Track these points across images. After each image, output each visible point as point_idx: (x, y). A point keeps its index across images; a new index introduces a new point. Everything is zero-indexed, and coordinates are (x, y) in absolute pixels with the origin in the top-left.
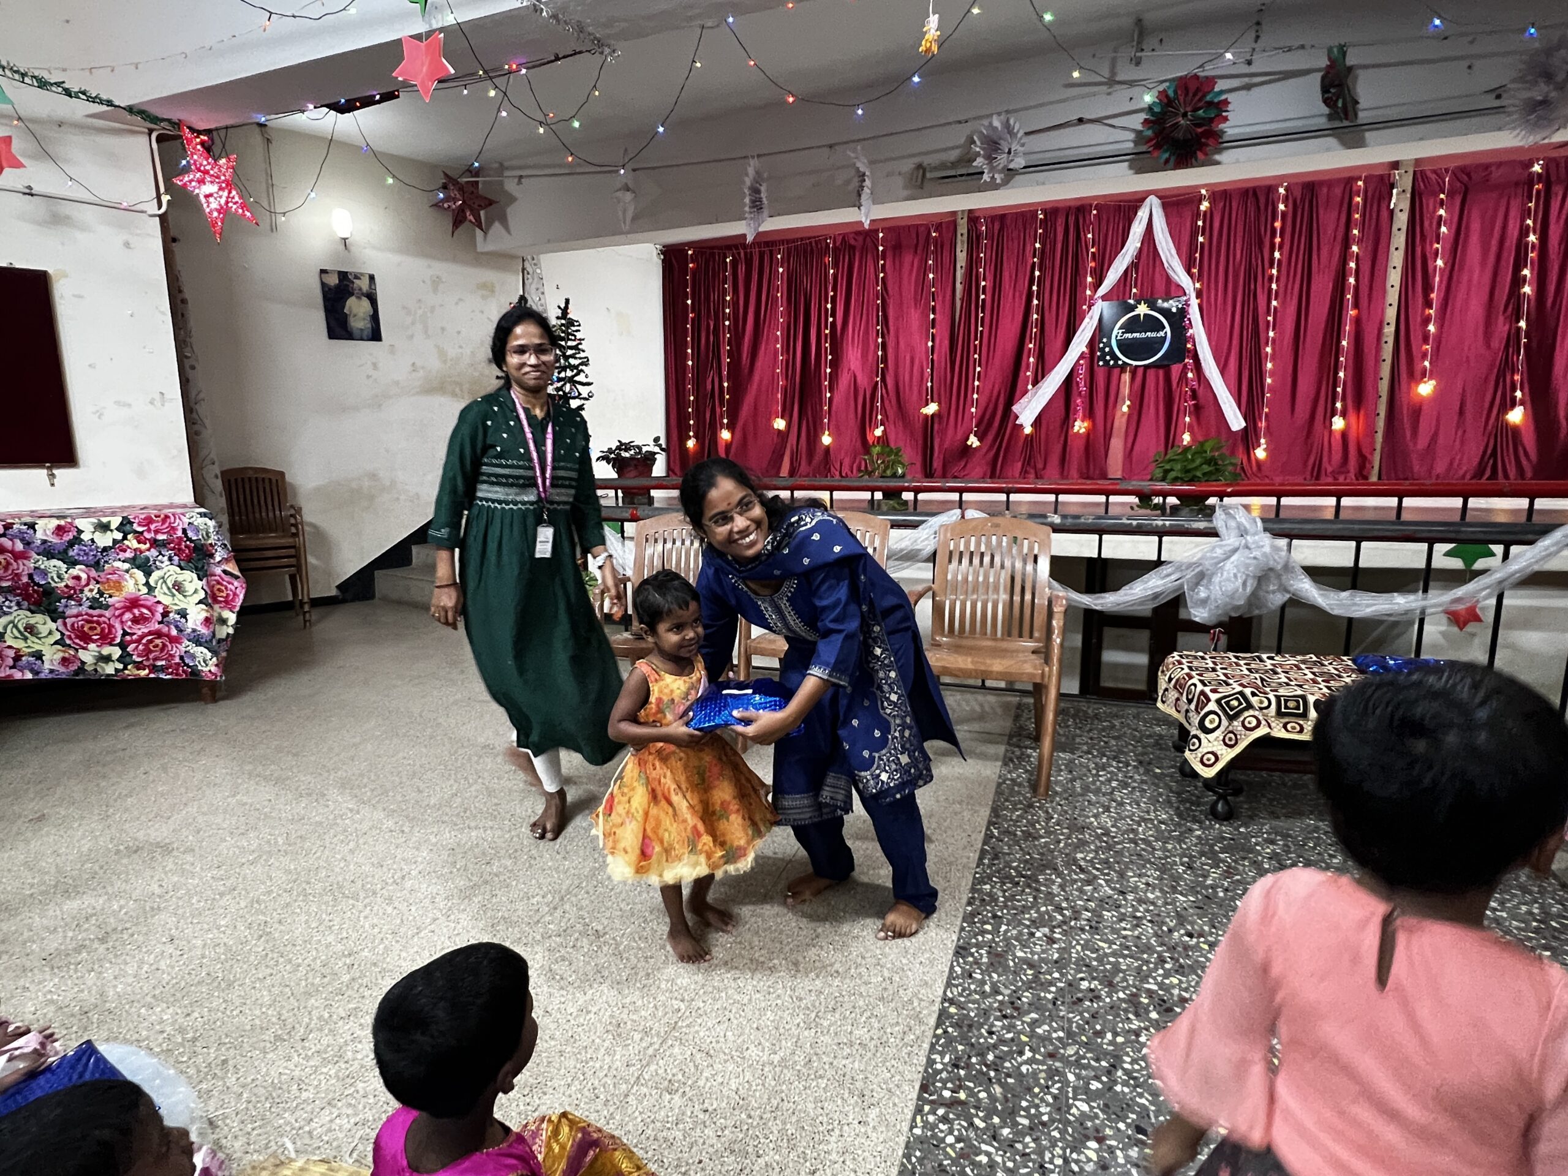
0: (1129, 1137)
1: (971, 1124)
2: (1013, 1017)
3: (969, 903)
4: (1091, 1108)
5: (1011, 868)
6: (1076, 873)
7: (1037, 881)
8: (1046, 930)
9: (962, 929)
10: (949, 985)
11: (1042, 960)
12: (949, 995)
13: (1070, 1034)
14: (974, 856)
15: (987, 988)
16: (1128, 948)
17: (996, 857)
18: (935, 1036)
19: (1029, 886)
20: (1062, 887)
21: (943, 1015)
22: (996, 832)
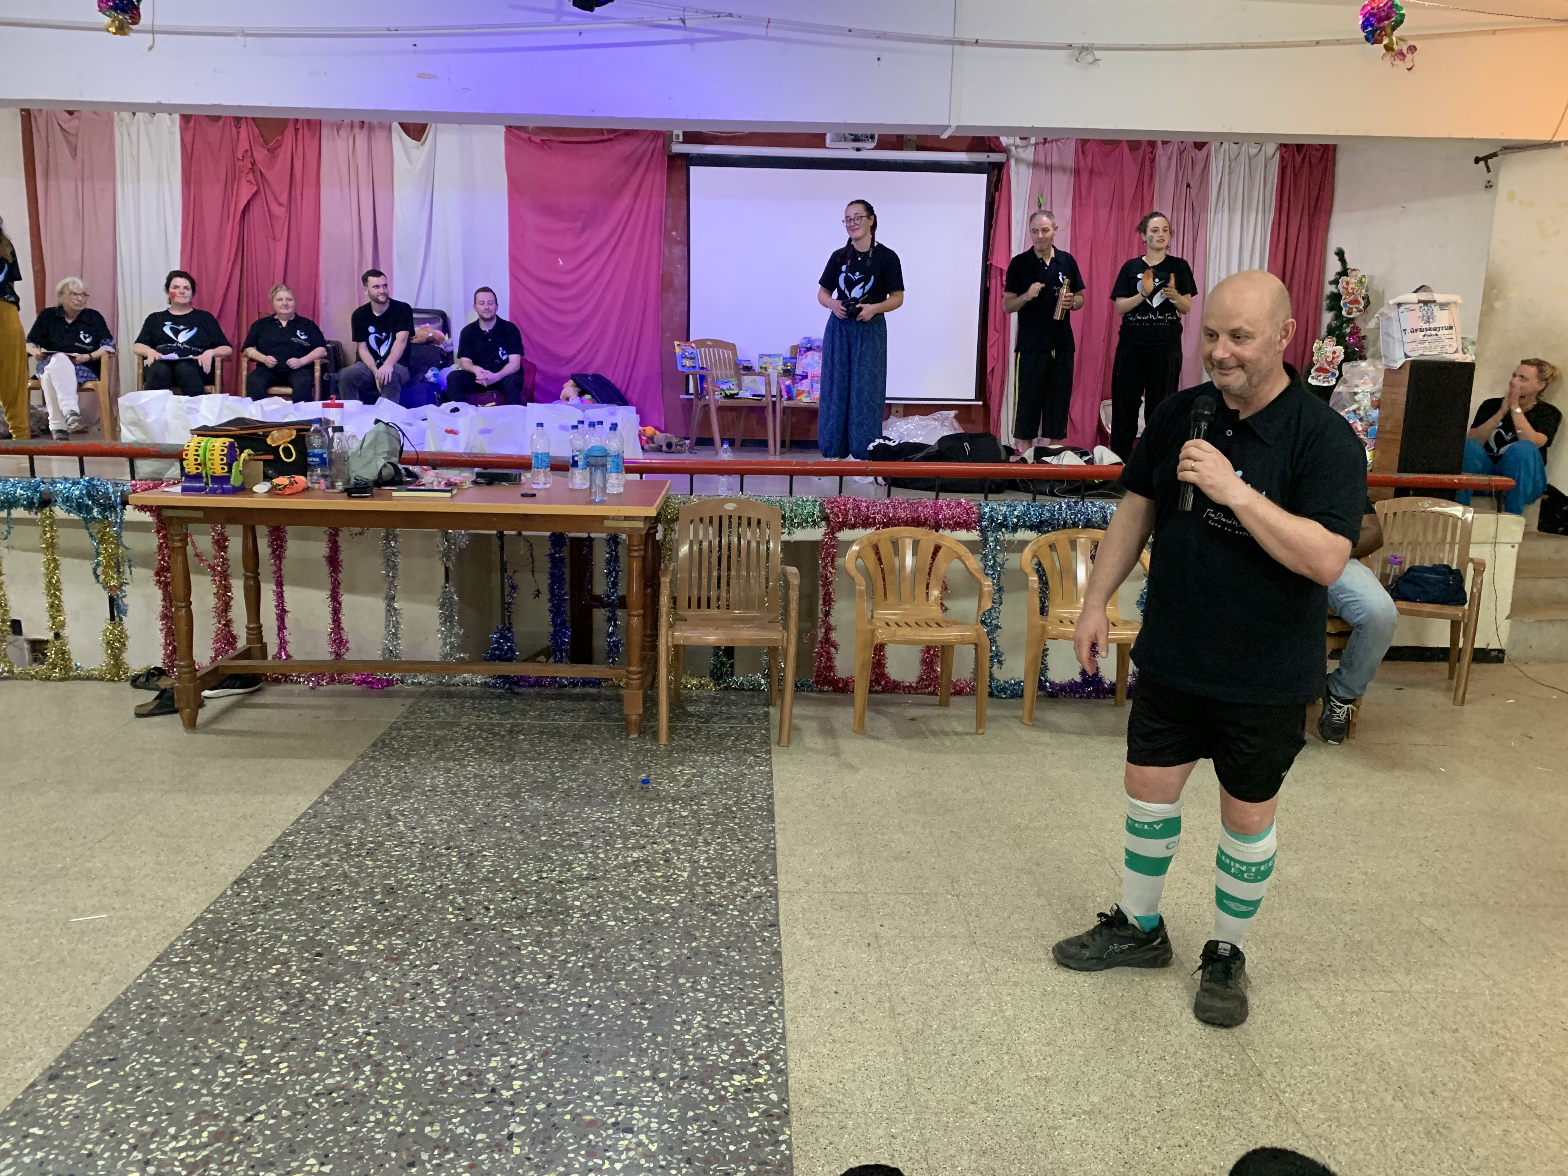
0: (307, 959)
1: (188, 971)
2: (260, 913)
3: (268, 850)
4: (289, 949)
5: (323, 821)
6: (382, 819)
7: (342, 829)
8: (326, 860)
9: (250, 867)
10: (215, 902)
11: (309, 878)
12: (212, 908)
13: (301, 916)
14: (293, 818)
15: (248, 900)
16: (389, 861)
17: (315, 817)
18: (185, 932)
19: (331, 833)
20: (361, 831)
21: (200, 919)
22: (326, 799)
